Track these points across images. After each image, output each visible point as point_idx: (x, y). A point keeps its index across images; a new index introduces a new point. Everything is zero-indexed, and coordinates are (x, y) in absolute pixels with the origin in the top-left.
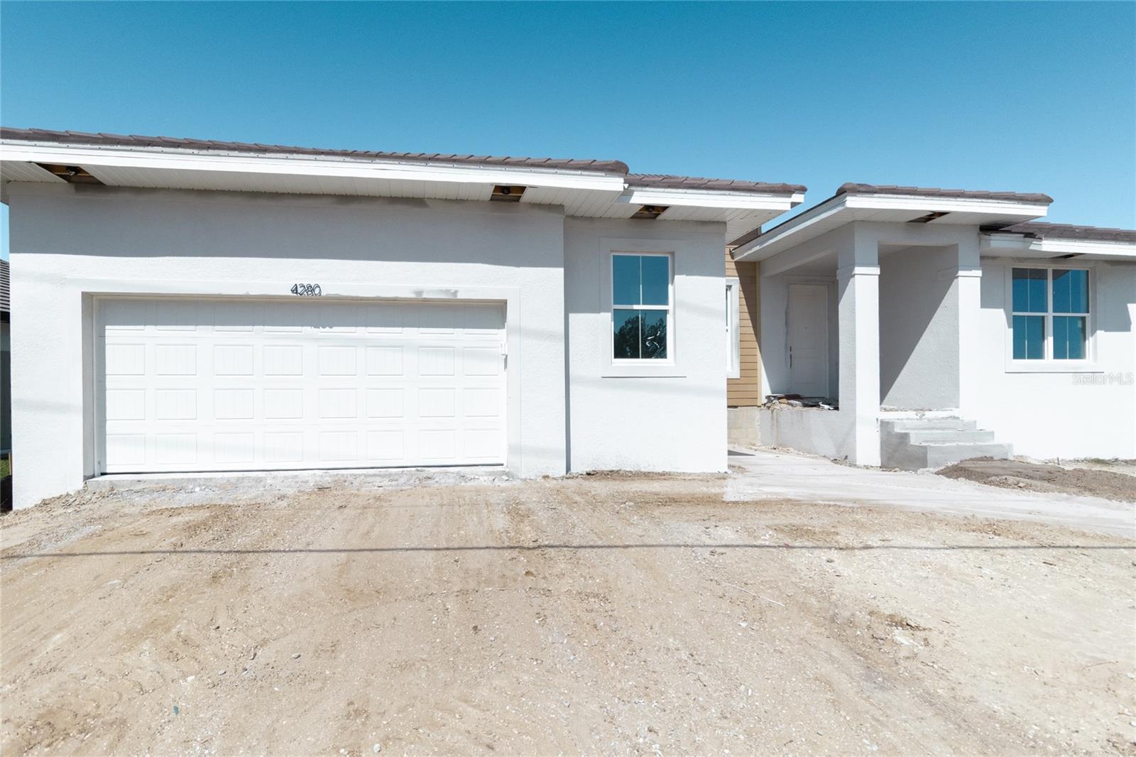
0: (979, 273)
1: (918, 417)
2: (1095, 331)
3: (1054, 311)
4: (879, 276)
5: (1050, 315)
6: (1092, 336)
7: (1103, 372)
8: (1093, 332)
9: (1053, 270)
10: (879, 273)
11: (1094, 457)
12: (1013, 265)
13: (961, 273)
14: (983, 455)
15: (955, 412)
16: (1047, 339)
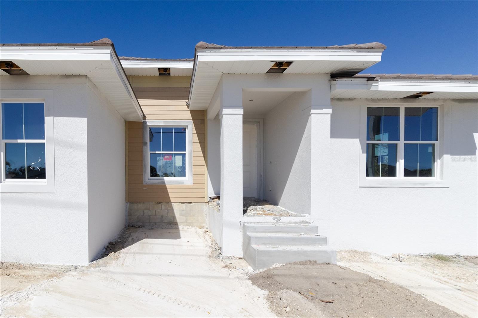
0: (330, 111)
1: (275, 221)
2: (442, 155)
3: (405, 140)
4: (243, 114)
5: (401, 143)
6: (440, 159)
7: (449, 187)
8: (440, 157)
9: (405, 108)
10: (243, 113)
11: (438, 252)
12: (368, 105)
13: (313, 111)
14: (307, 259)
15: (307, 218)
16: (399, 162)
